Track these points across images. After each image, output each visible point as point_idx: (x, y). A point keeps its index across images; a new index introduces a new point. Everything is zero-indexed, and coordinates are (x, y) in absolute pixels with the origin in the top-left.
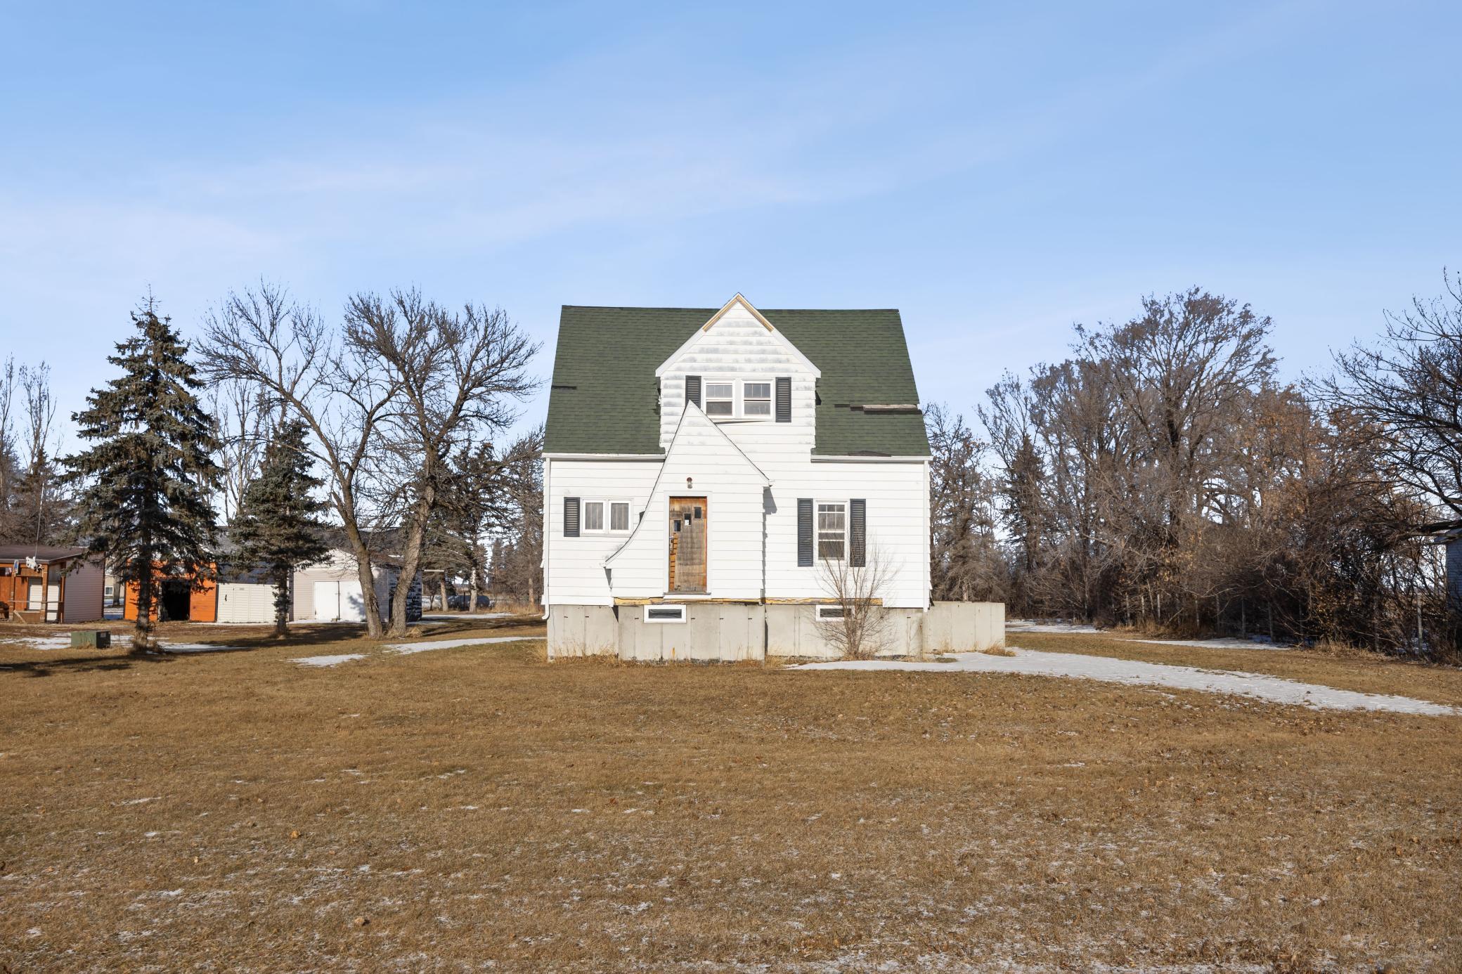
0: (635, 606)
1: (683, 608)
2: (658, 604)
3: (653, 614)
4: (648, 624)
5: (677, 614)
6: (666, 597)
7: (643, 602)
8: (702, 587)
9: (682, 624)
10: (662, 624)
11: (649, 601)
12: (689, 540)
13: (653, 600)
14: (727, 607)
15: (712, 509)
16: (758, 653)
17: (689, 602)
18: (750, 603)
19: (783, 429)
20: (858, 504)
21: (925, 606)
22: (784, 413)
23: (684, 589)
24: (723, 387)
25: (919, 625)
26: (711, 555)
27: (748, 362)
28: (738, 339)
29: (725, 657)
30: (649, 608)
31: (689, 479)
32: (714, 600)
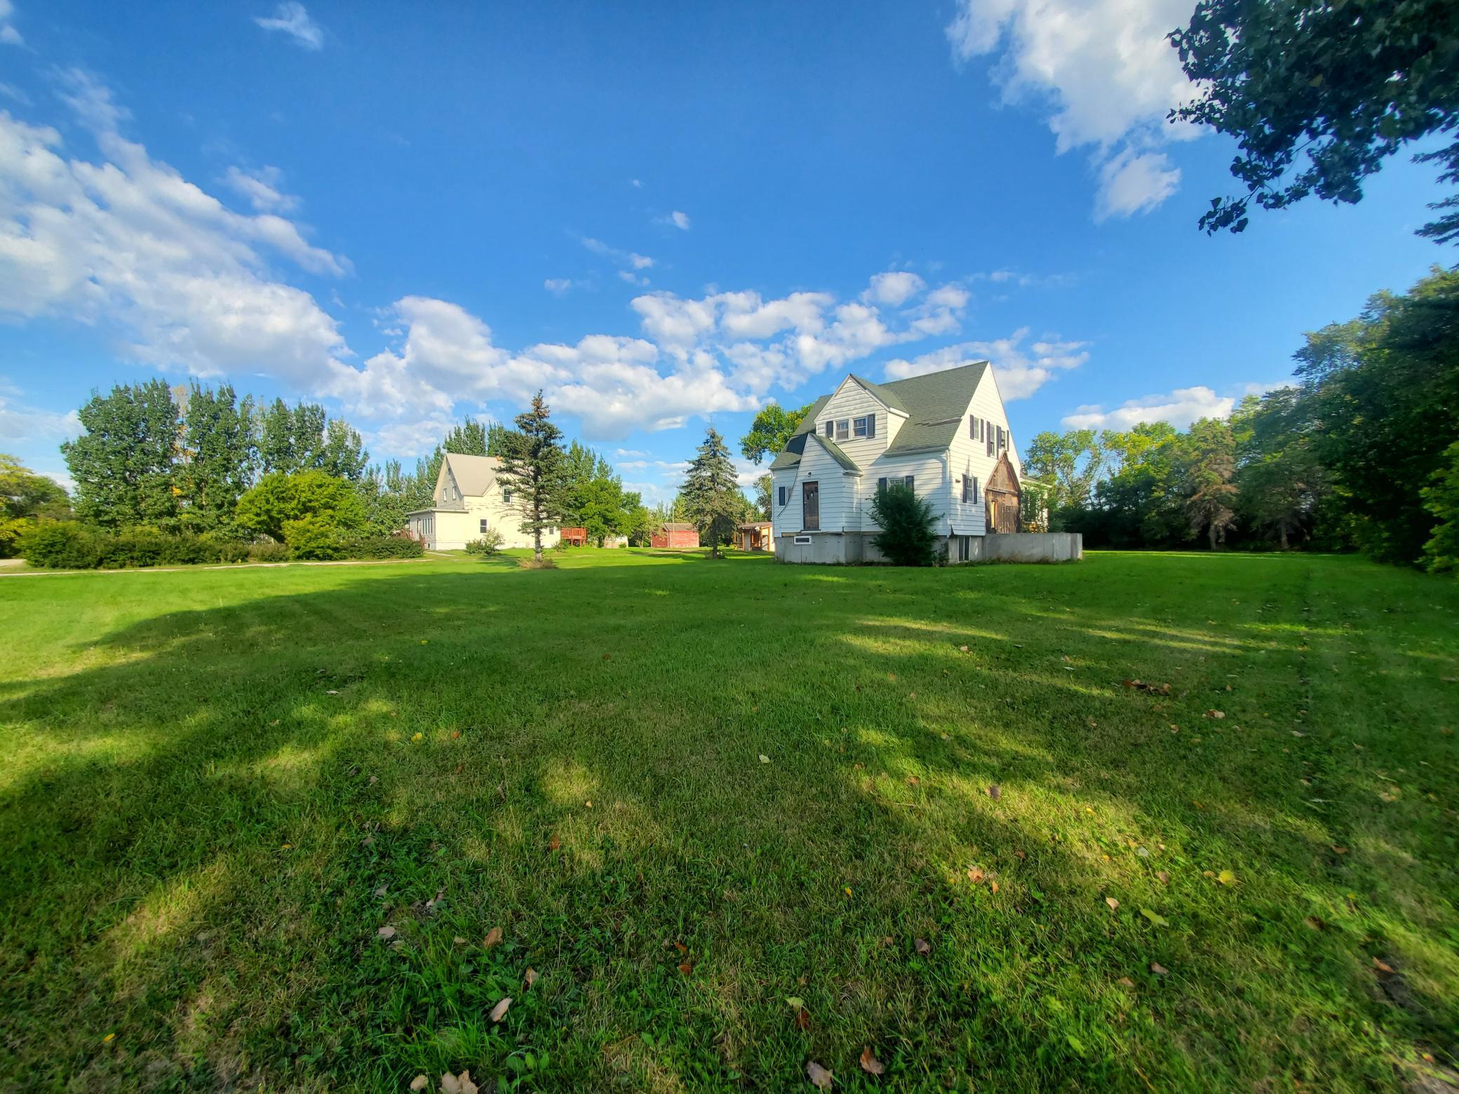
0: (791, 536)
1: (810, 537)
3: (798, 540)
4: (796, 545)
5: (807, 540)
6: (802, 532)
8: (817, 528)
9: (810, 545)
10: (802, 545)
11: (794, 535)
12: (813, 503)
13: (799, 534)
14: (829, 536)
15: (821, 487)
16: (842, 560)
17: (812, 535)
18: (838, 534)
19: (871, 442)
20: (910, 479)
21: (949, 534)
22: (872, 434)
23: (809, 529)
24: (844, 424)
25: (946, 545)
26: (820, 511)
27: (856, 409)
28: (850, 398)
29: (828, 562)
30: (796, 537)
31: (810, 473)
32: (822, 533)
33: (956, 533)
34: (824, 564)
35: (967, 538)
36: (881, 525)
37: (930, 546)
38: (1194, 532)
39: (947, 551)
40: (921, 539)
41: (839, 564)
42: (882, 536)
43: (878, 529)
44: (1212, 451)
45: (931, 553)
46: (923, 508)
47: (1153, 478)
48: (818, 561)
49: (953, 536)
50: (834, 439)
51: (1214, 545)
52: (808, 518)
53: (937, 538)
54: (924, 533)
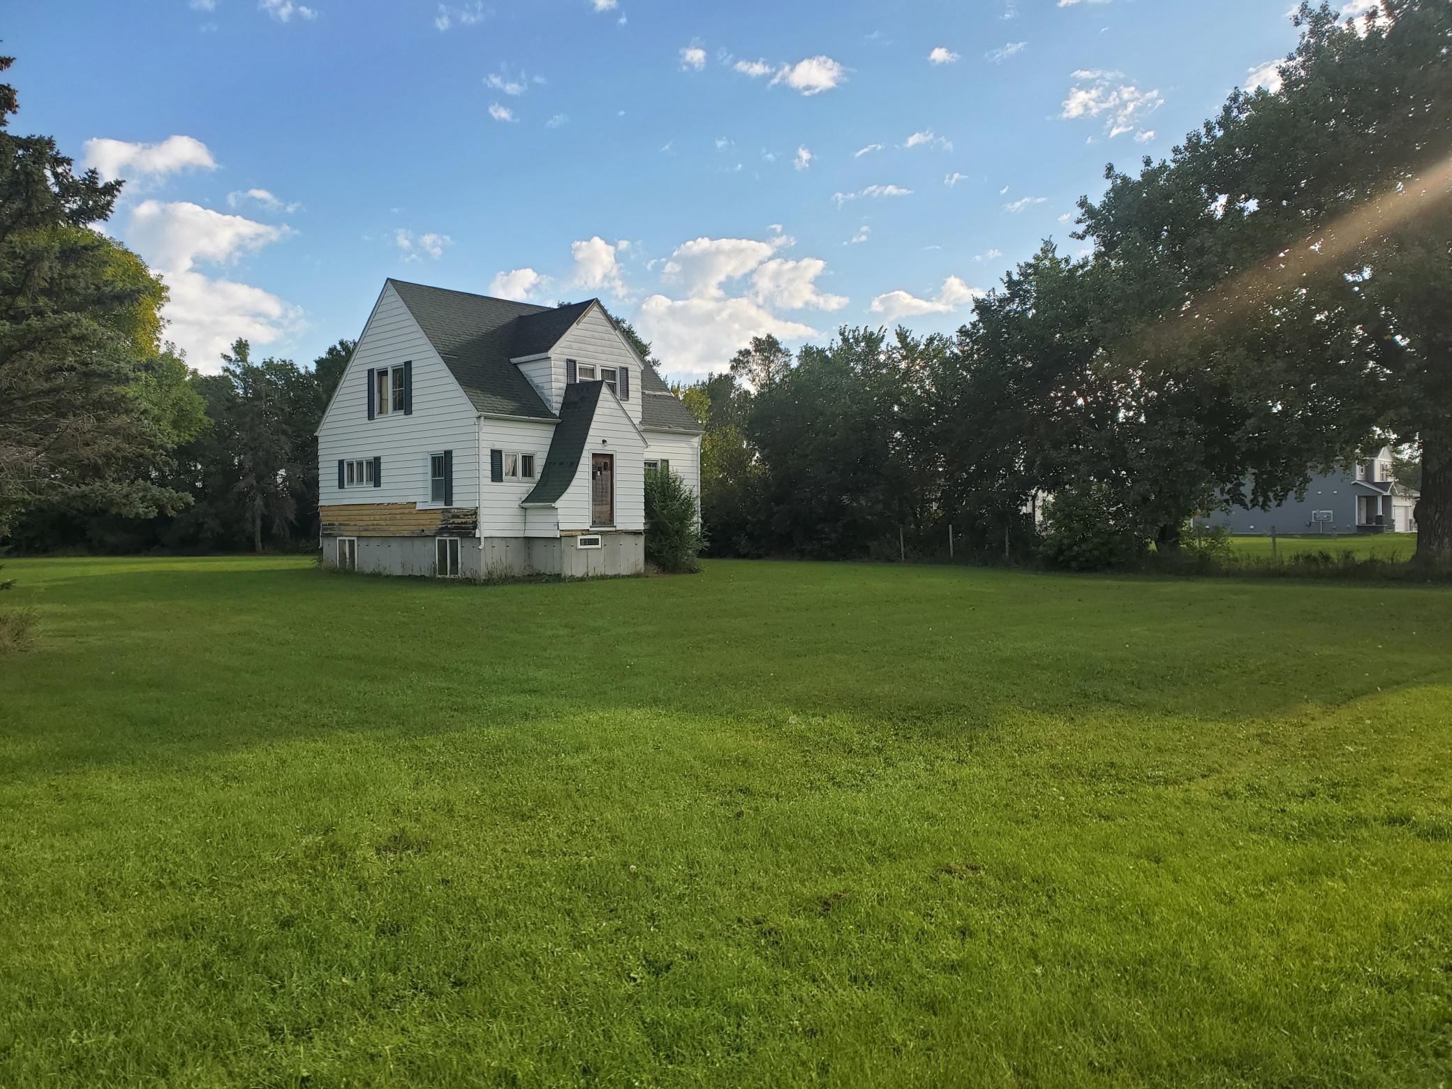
0: (572, 536)
1: (599, 537)
2: (586, 535)
3: (584, 542)
4: (579, 550)
5: (595, 542)
6: (590, 530)
7: (577, 533)
8: (611, 523)
9: (598, 549)
10: (587, 550)
11: (580, 533)
12: (601, 486)
13: (585, 531)
14: (624, 536)
15: (618, 463)
16: (641, 569)
17: (602, 533)
18: (636, 534)
20: (665, 463)
22: (624, 394)
23: (601, 524)
24: (588, 370)
26: (617, 498)
27: (603, 353)
28: (597, 335)
29: (624, 573)
30: (580, 537)
31: (604, 441)
32: (616, 531)
41: (639, 575)
48: (610, 572)
52: (596, 508)
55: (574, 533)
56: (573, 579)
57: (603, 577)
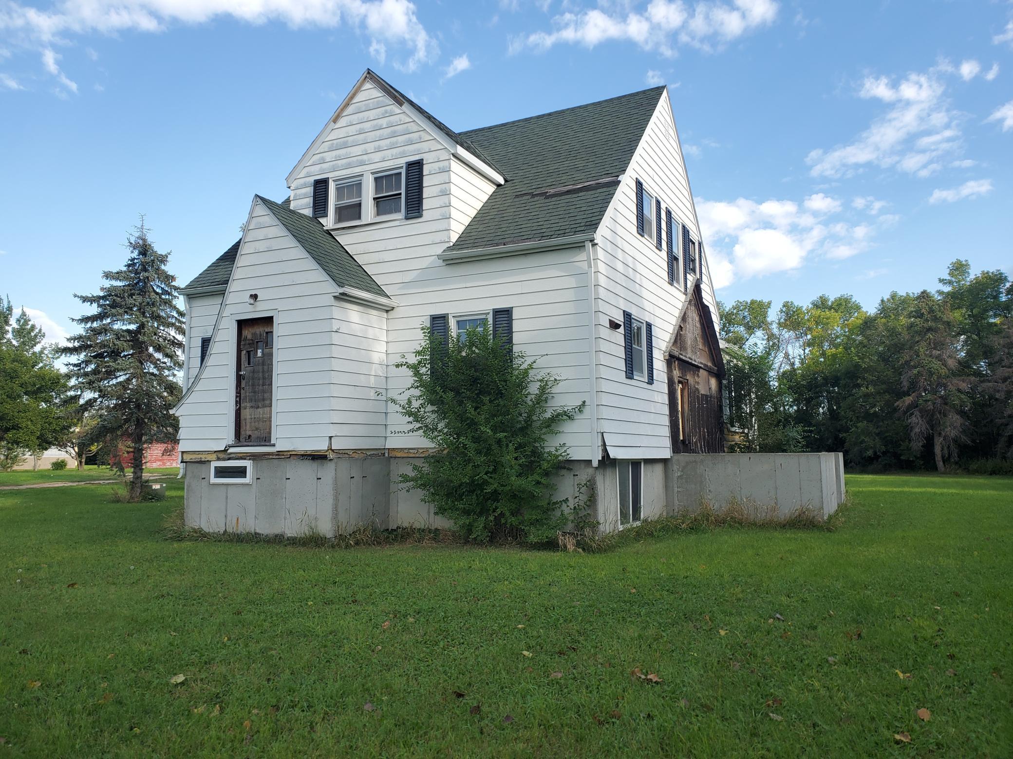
0: (201, 462)
1: (247, 464)
2: (224, 460)
3: (221, 472)
4: (214, 485)
5: (241, 472)
6: (231, 450)
7: (209, 457)
8: (266, 440)
9: (247, 485)
10: (227, 485)
11: (214, 456)
12: (261, 375)
13: (224, 454)
14: (293, 462)
15: (278, 330)
16: (326, 528)
17: (254, 457)
18: (317, 457)
19: (415, 226)
20: (504, 316)
21: (596, 457)
22: (415, 208)
23: (249, 440)
24: (353, 186)
25: (591, 487)
26: (278, 393)
27: (379, 150)
28: (367, 126)
29: (290, 533)
30: (214, 464)
31: (255, 297)
32: (279, 453)
33: (613, 453)
34: (278, 540)
35: (636, 464)
36: (429, 430)
37: (552, 487)
38: (917, 445)
39: (592, 500)
40: (528, 469)
41: (314, 541)
42: (435, 460)
43: (419, 441)
44: (930, 329)
45: (552, 506)
46: (534, 389)
47: (857, 366)
48: (265, 528)
49: (607, 462)
50: (329, 221)
51: (940, 464)
52: (246, 414)
53: (567, 465)
54: (537, 454)
55: (204, 457)
56: (201, 536)
57: (253, 539)
